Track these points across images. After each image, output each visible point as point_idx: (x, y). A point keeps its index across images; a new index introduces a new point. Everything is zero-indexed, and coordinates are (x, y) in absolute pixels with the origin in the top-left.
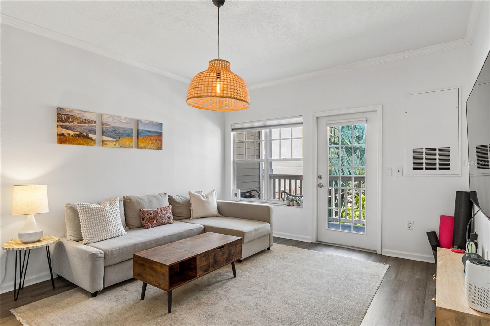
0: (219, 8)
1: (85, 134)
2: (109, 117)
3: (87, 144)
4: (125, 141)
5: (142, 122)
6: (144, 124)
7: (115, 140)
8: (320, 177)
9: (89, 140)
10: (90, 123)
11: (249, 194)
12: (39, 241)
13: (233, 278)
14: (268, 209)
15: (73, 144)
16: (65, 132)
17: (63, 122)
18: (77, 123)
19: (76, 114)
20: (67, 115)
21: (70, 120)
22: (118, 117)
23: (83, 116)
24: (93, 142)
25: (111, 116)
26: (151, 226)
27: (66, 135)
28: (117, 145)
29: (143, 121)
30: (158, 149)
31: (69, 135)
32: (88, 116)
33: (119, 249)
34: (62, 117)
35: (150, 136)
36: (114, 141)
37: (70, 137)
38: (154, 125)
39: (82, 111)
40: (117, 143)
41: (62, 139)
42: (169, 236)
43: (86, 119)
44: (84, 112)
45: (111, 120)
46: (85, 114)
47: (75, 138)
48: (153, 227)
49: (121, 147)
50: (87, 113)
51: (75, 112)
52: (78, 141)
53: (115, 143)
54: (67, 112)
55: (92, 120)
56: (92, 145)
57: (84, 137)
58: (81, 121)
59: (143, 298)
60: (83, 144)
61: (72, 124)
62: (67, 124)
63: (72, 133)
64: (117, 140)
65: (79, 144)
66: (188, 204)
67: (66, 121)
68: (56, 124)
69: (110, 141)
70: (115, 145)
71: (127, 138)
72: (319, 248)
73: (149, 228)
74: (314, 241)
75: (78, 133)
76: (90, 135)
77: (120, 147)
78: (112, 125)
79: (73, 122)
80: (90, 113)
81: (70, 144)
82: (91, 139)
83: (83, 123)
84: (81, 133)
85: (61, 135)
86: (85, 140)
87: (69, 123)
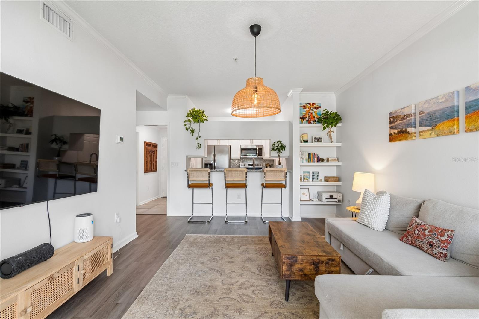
0: (255, 37)
1: (404, 129)
3: (406, 138)
4: (443, 126)
5: (472, 89)
7: (430, 128)
9: (407, 135)
10: (408, 117)
15: (397, 141)
16: (392, 132)
17: (391, 124)
18: (399, 121)
19: (398, 113)
20: (393, 117)
21: (395, 120)
23: (403, 113)
24: (410, 136)
27: (393, 134)
28: (433, 135)
29: (472, 87)
31: (394, 133)
32: (406, 112)
34: (391, 120)
36: (429, 130)
37: (395, 135)
40: (433, 131)
41: (392, 138)
43: (405, 115)
44: (404, 108)
46: (404, 110)
47: (397, 135)
49: (438, 135)
50: (406, 108)
51: (398, 111)
52: (400, 137)
53: (430, 132)
54: (393, 114)
55: (409, 113)
56: (409, 139)
58: (401, 119)
60: (403, 140)
61: (396, 123)
63: (396, 131)
64: (432, 128)
65: (400, 140)
68: (387, 126)
69: (425, 131)
70: (430, 134)
71: (446, 121)
75: (399, 130)
76: (408, 130)
77: (436, 135)
78: (426, 112)
79: (396, 122)
80: (407, 107)
81: (395, 141)
82: (408, 133)
83: (403, 119)
84: (402, 129)
85: (391, 135)
86: (405, 135)
87: (394, 123)
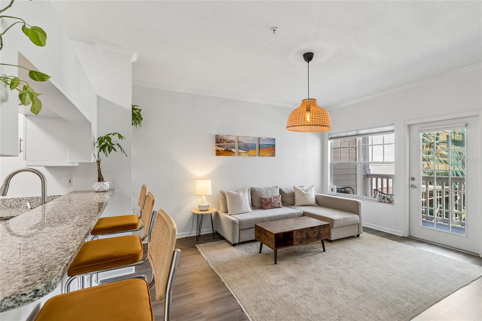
0: (308, 63)
1: (229, 149)
2: (242, 138)
3: (231, 155)
4: (252, 152)
6: (263, 140)
7: (246, 152)
8: (413, 179)
9: (232, 153)
10: (232, 142)
11: (344, 190)
12: (207, 210)
13: (323, 252)
14: (357, 204)
15: (223, 156)
16: (220, 149)
17: (218, 143)
18: (226, 143)
19: (225, 138)
20: (220, 139)
21: (222, 141)
22: (247, 137)
23: (229, 139)
24: (233, 154)
25: (243, 137)
26: (267, 208)
27: (220, 150)
28: (247, 155)
29: (262, 138)
30: (272, 156)
31: (221, 150)
32: (231, 138)
33: (247, 220)
34: (218, 141)
35: (267, 148)
36: (245, 153)
37: (222, 151)
38: (270, 140)
39: (228, 136)
41: (218, 153)
42: (278, 216)
44: (229, 136)
45: (243, 139)
46: (229, 137)
47: (224, 152)
48: (268, 209)
49: (249, 156)
51: (224, 136)
52: (226, 154)
53: (245, 154)
54: (220, 137)
55: (233, 140)
56: (233, 156)
57: (229, 151)
59: (260, 252)
60: (228, 156)
62: (220, 144)
63: (223, 149)
65: (226, 155)
66: (293, 195)
67: (220, 142)
68: (215, 144)
69: (243, 153)
70: (246, 155)
71: (253, 150)
72: (410, 242)
73: (266, 209)
74: (406, 236)
75: (226, 149)
76: (232, 150)
78: (244, 142)
79: (223, 143)
80: (232, 136)
81: (222, 156)
82: (233, 152)
83: (229, 142)
84: (227, 149)
85: (217, 151)
86: (230, 153)
87: (221, 143)
